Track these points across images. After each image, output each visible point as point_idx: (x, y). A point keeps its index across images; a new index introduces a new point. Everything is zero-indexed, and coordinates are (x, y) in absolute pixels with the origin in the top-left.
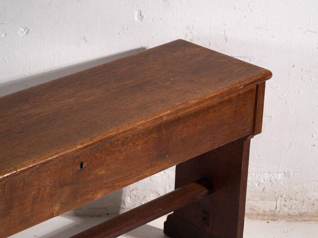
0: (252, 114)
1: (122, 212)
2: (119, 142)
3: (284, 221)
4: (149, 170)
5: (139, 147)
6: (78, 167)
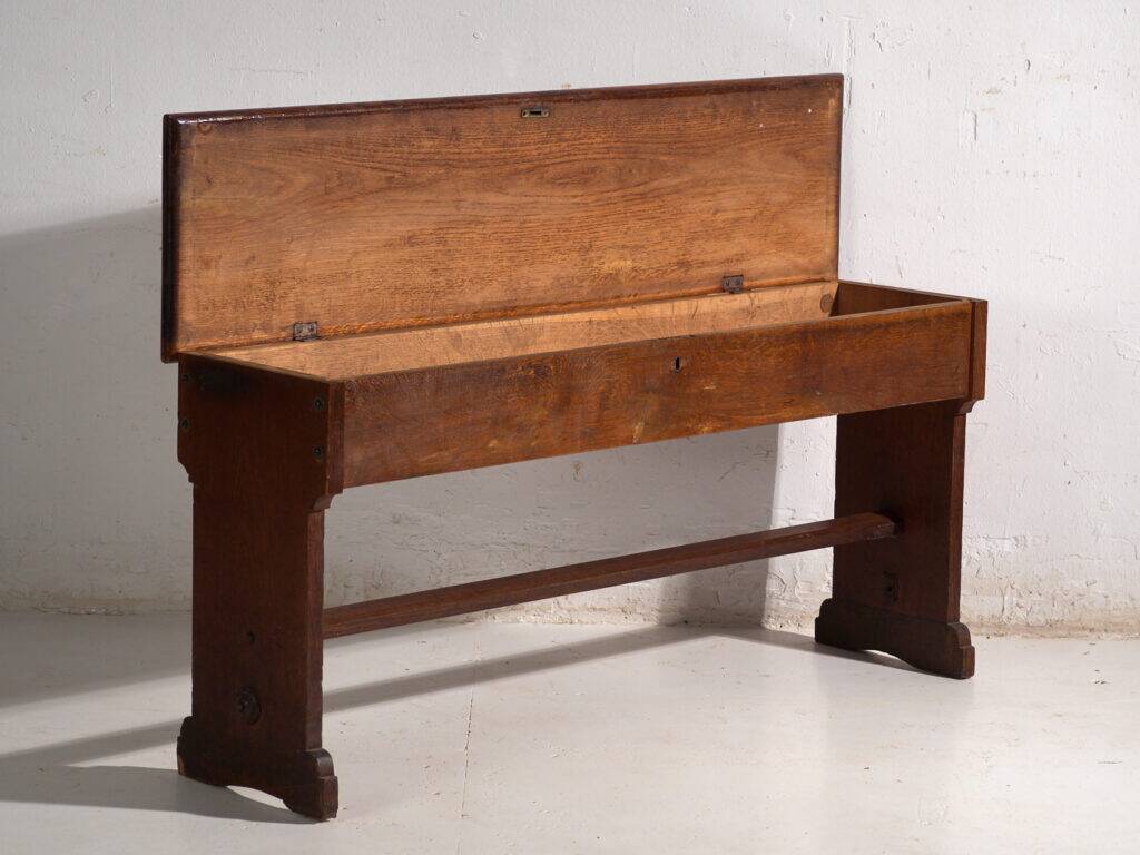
2: (739, 341)
3: (1019, 638)
6: (672, 364)
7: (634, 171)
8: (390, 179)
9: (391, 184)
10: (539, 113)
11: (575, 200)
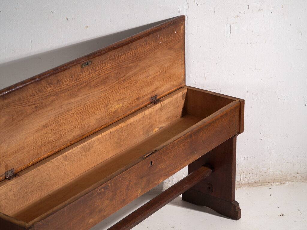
0: (238, 122)
1: (164, 190)
2: (170, 147)
3: (246, 187)
4: (186, 162)
5: (181, 148)
6: (150, 165)
7: (121, 73)
8: (36, 107)
9: (37, 108)
10: (88, 64)
11: (102, 90)
